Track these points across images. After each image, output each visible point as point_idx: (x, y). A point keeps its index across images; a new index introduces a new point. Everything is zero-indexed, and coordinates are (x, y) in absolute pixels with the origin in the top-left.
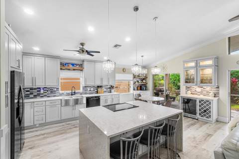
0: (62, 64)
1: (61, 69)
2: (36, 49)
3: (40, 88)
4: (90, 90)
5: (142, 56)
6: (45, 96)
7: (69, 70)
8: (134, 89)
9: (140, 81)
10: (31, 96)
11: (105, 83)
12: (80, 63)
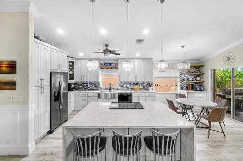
0: (101, 64)
1: (101, 68)
2: (81, 55)
3: (87, 83)
4: (126, 87)
5: (183, 47)
6: (91, 89)
7: (108, 68)
8: (182, 89)
9: (191, 79)
10: (83, 89)
11: (140, 80)
12: (116, 62)
